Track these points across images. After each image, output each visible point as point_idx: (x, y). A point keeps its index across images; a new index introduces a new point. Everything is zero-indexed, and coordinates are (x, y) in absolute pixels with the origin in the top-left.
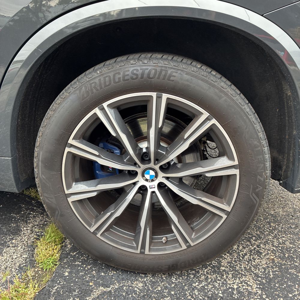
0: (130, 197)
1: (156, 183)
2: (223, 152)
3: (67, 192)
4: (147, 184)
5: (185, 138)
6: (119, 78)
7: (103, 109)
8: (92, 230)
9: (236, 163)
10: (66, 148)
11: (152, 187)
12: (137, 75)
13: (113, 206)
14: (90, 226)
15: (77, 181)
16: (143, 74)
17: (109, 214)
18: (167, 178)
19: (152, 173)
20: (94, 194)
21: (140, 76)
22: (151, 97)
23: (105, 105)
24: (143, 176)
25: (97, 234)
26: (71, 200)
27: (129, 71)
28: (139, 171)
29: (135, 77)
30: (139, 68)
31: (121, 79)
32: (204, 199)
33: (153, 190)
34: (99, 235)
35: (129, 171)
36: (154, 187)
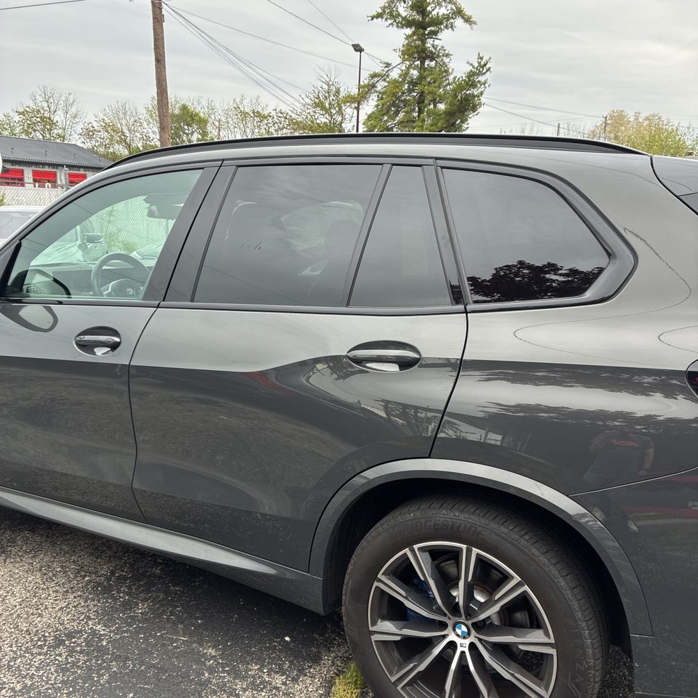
0: (437, 651)
1: (467, 642)
2: (536, 624)
3: (371, 629)
4: (458, 641)
5: (496, 599)
6: (430, 526)
7: (413, 551)
8: (393, 679)
9: (552, 641)
10: (375, 582)
11: (463, 645)
12: (447, 526)
13: (418, 657)
14: (391, 674)
15: (384, 619)
16: (452, 527)
17: (412, 665)
18: (480, 640)
19: (464, 628)
20: (398, 638)
21: (449, 528)
22: (461, 549)
23: (416, 547)
24: (454, 630)
25: (397, 686)
26: (375, 638)
27: (439, 520)
28: (450, 623)
29: (445, 527)
30: (449, 520)
31: (432, 527)
32: (517, 675)
33: (463, 649)
34: (399, 688)
35: (440, 621)
36: (464, 645)
